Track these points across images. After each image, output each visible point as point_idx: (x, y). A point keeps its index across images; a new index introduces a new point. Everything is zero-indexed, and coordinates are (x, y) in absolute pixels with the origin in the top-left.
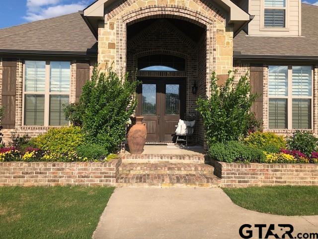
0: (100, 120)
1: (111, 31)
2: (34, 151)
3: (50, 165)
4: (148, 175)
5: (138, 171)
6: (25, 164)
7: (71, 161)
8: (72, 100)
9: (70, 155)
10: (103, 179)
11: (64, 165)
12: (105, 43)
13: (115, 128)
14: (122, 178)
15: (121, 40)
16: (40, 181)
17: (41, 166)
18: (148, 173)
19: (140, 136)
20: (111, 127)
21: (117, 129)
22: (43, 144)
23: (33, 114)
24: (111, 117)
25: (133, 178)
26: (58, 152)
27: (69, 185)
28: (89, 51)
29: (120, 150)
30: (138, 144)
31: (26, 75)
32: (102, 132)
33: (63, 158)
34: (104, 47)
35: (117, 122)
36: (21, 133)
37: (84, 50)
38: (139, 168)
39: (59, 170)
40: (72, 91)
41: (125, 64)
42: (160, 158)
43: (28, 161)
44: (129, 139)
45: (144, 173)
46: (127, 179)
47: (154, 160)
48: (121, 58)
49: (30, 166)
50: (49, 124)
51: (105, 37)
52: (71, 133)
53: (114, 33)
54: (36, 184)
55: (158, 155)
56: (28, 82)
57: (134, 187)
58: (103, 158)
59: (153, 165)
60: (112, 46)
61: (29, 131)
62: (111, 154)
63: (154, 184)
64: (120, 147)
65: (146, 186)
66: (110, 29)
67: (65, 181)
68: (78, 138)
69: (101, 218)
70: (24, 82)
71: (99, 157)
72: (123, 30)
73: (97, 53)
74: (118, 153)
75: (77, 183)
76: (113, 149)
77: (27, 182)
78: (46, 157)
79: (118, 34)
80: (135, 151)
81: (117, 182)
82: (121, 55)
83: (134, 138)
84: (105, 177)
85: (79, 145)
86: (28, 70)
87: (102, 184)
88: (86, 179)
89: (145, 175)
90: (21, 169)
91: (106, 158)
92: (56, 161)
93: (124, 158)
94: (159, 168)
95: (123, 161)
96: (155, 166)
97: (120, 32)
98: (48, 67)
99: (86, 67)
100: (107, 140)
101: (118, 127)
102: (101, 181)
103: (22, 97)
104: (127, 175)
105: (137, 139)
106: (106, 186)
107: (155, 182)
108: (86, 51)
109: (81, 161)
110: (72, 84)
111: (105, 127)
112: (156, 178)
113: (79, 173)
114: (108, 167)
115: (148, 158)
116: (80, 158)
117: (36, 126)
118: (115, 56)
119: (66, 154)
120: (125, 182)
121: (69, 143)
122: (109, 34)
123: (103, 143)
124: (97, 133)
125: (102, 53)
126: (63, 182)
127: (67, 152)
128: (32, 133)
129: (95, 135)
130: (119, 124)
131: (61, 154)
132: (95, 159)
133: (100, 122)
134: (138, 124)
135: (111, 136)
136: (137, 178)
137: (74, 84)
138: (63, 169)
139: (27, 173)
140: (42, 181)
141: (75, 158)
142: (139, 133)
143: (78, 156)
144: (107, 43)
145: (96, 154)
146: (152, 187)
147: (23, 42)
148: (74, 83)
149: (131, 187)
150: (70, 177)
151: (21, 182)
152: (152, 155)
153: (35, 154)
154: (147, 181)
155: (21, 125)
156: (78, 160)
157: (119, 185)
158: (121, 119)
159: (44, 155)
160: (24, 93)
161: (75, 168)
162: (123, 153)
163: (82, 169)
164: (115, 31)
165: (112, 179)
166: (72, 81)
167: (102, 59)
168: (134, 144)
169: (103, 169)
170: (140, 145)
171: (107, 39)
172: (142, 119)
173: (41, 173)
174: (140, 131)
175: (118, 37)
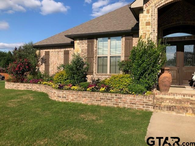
0: (142, 70)
1: (148, 14)
2: (105, 87)
3: (114, 95)
4: (175, 106)
5: (167, 103)
6: (101, 94)
7: (125, 94)
8: (123, 59)
9: (125, 90)
10: (145, 106)
11: (121, 96)
12: (143, 22)
13: (151, 75)
14: (157, 107)
15: (154, 19)
16: (109, 103)
17: (109, 95)
18: (175, 105)
19: (168, 81)
20: (149, 75)
21: (152, 76)
22: (109, 83)
23: (102, 67)
24: (148, 68)
25: (164, 107)
26: (117, 88)
27: (125, 108)
28: (133, 29)
29: (153, 89)
30: (165, 86)
31: (98, 46)
32: (143, 77)
33: (120, 92)
34: (143, 25)
35: (153, 71)
36: (96, 77)
37: (130, 28)
38: (168, 101)
39: (118, 98)
40: (122, 53)
41: (157, 34)
42: (183, 96)
43: (102, 92)
44: (159, 82)
45: (172, 105)
46: (160, 108)
47: (178, 97)
48: (154, 31)
49: (104, 95)
50: (110, 73)
51: (143, 19)
52: (124, 77)
53: (150, 16)
54: (107, 105)
55: (181, 94)
56: (99, 50)
57: (165, 113)
58: (144, 94)
59: (177, 100)
60: (148, 24)
61: (100, 76)
62: (148, 91)
63: (180, 113)
64: (153, 87)
65: (174, 113)
66: (147, 13)
67: (122, 105)
68: (128, 81)
69: (148, 129)
70: (97, 50)
71: (142, 92)
72: (155, 13)
73: (138, 29)
74: (152, 91)
75: (129, 107)
76: (149, 88)
77: (103, 104)
78: (112, 91)
79: (152, 16)
80: (163, 90)
81: (154, 108)
82: (154, 29)
83: (163, 82)
84: (146, 105)
85: (129, 85)
86: (99, 43)
87: (144, 109)
88: (134, 105)
89: (172, 106)
90: (99, 96)
91: (146, 94)
92: (117, 93)
93: (157, 94)
94: (183, 103)
95: (156, 96)
96: (180, 101)
97: (153, 15)
98: (109, 40)
99: (130, 39)
100: (146, 82)
101: (153, 75)
102: (144, 107)
103: (96, 58)
104: (160, 105)
105: (165, 82)
106: (147, 110)
107: (181, 111)
108: (131, 29)
109: (131, 94)
110: (122, 49)
111: (144, 75)
112: (181, 109)
113: (130, 101)
114: (147, 99)
115: (174, 95)
116: (130, 92)
117: (103, 74)
118: (150, 30)
119: (122, 90)
120: (159, 109)
121: (123, 83)
122: (146, 16)
123: (143, 84)
124: (140, 78)
125: (142, 29)
126: (121, 105)
127: (123, 89)
128: (101, 77)
129: (139, 80)
130: (154, 73)
131: (119, 89)
132: (139, 93)
133: (142, 71)
134: (166, 72)
135: (148, 80)
136: (167, 108)
137: (124, 50)
138: (121, 98)
139: (102, 99)
140: (110, 104)
141: (127, 92)
142: (167, 79)
143: (129, 91)
144: (145, 22)
145: (140, 91)
146: (179, 114)
147: (97, 28)
148: (124, 48)
149: (163, 113)
150: (125, 103)
151: (99, 103)
152: (176, 94)
153: (106, 89)
154: (175, 110)
155: (96, 73)
156: (129, 93)
157: (155, 111)
158: (155, 70)
159: (110, 90)
160: (97, 56)
161: (128, 98)
162: (155, 91)
163: (132, 99)
164: (150, 14)
165: (150, 107)
166: (122, 47)
167: (142, 33)
168: (163, 86)
169: (145, 100)
170: (168, 87)
171: (145, 20)
172: (169, 69)
173: (109, 99)
174: (167, 77)
175: (152, 18)
